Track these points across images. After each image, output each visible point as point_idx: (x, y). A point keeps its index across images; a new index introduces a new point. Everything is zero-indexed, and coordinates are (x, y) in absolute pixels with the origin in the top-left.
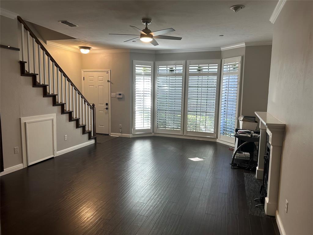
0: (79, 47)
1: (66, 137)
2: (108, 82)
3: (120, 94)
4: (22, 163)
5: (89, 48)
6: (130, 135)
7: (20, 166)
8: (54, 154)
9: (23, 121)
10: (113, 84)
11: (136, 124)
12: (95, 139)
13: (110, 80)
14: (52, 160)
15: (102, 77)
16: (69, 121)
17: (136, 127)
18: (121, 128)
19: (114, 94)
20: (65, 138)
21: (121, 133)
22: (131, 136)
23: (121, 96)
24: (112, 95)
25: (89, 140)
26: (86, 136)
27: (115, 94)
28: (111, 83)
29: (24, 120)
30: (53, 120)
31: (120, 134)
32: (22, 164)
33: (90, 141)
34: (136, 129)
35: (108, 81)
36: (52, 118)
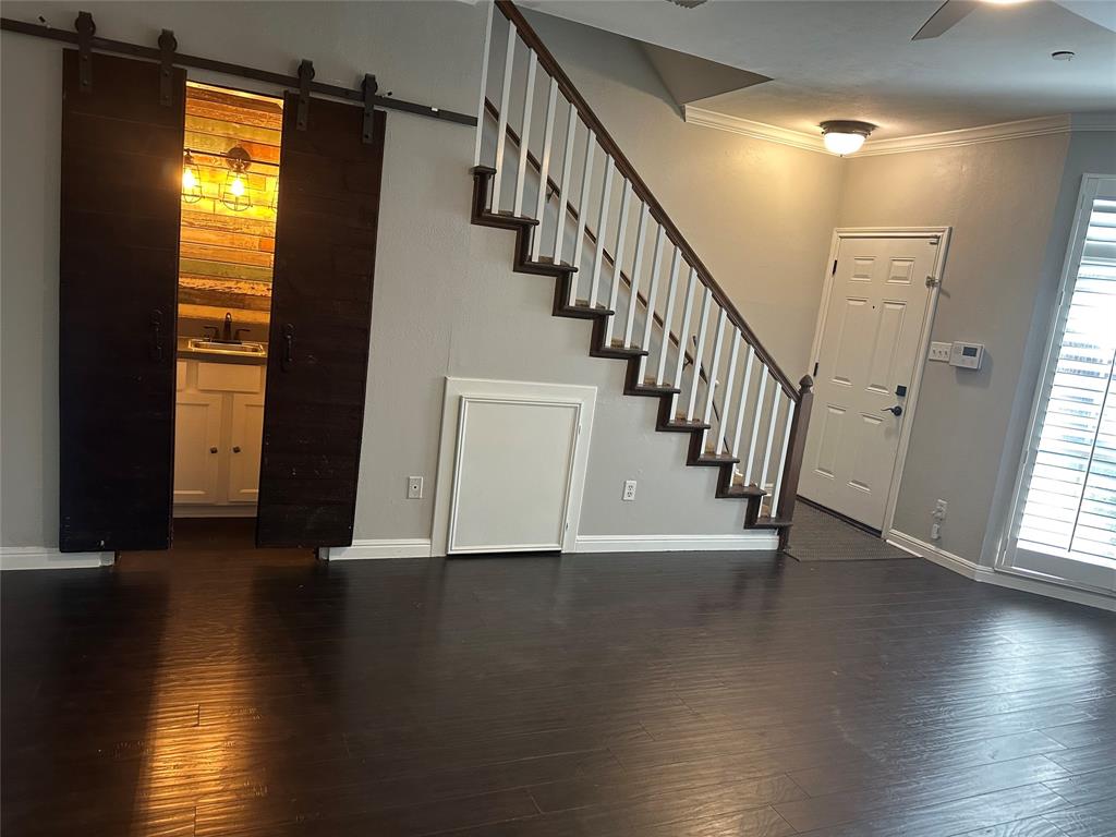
0: (822, 124)
1: (633, 491)
2: (928, 285)
3: (970, 352)
4: (430, 537)
5: (865, 128)
6: (980, 567)
7: (417, 548)
8: (560, 541)
9: (452, 391)
10: (948, 295)
11: (1025, 521)
12: (783, 532)
13: (937, 277)
14: (549, 562)
15: (908, 264)
16: (657, 430)
17: (1022, 534)
18: (940, 520)
19: (941, 348)
20: (627, 491)
21: (938, 542)
22: (981, 572)
23: (972, 362)
24: (932, 348)
25: (745, 528)
26: (738, 508)
27: (945, 346)
28: (940, 291)
29: (457, 386)
30: (577, 409)
31: (933, 548)
32: (428, 541)
33: (753, 533)
34: (1020, 545)
35: (931, 283)
36: (579, 401)
